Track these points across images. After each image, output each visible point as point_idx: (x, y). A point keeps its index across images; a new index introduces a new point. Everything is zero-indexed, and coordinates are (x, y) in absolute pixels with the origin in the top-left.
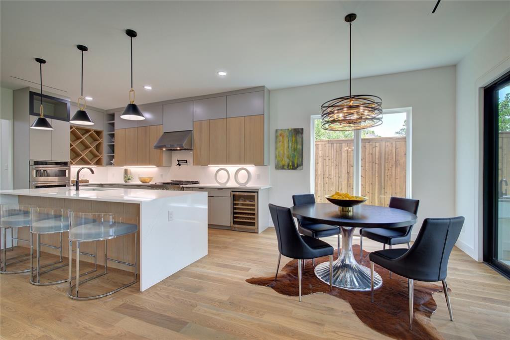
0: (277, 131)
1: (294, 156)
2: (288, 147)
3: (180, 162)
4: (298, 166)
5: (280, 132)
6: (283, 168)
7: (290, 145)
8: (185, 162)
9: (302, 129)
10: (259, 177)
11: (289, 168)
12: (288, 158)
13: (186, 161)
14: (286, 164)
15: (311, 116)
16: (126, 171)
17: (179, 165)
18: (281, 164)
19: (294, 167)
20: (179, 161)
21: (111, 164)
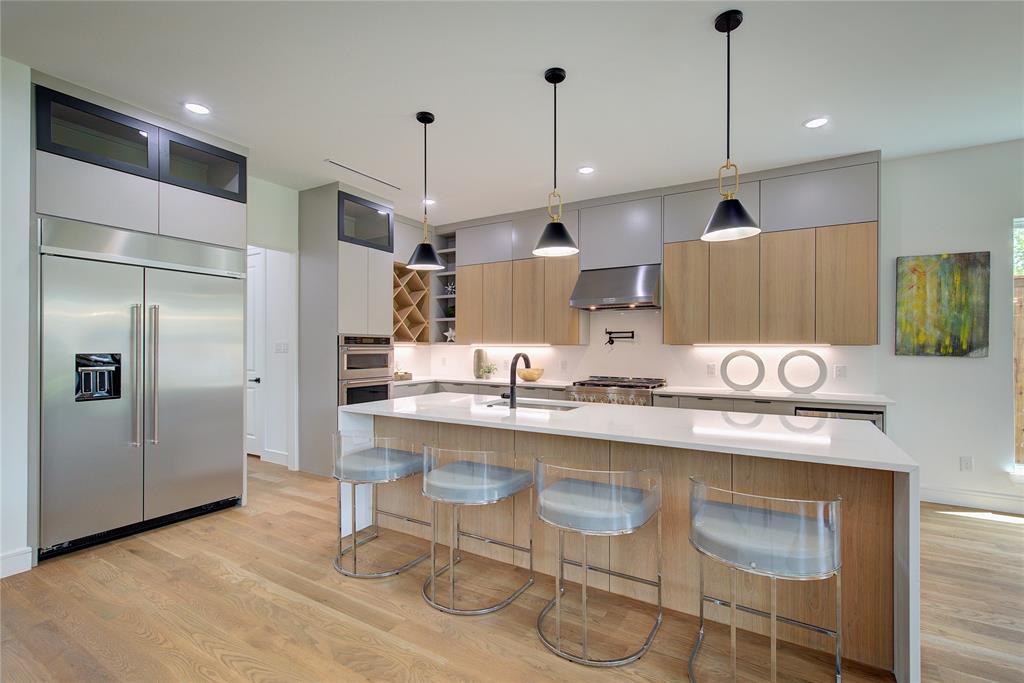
0: (899, 261)
1: (958, 323)
2: (939, 300)
3: (613, 335)
4: (971, 348)
5: (912, 264)
6: (921, 351)
7: (946, 294)
8: (630, 335)
9: (987, 255)
10: (842, 373)
11: (940, 350)
12: (938, 325)
13: (633, 332)
14: (933, 341)
15: (1015, 220)
16: (479, 355)
17: (611, 342)
18: (914, 341)
19: (958, 350)
20: (610, 333)
21: (445, 339)
